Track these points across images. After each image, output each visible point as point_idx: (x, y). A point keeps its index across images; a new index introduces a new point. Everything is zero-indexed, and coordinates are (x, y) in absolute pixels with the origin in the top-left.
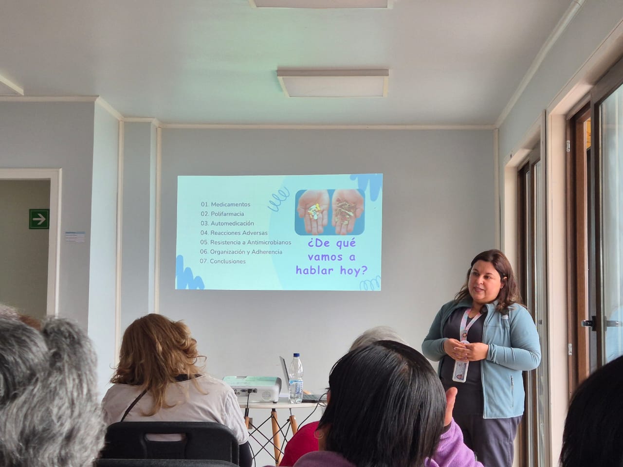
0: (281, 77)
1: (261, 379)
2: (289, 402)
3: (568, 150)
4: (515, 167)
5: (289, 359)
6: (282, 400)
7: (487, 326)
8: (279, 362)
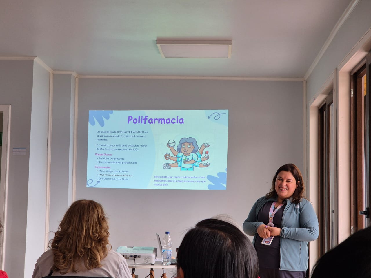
0: (159, 44)
1: (143, 249)
2: (162, 264)
3: (352, 95)
4: (317, 107)
5: (162, 235)
6: (157, 263)
7: (285, 212)
8: (156, 237)
